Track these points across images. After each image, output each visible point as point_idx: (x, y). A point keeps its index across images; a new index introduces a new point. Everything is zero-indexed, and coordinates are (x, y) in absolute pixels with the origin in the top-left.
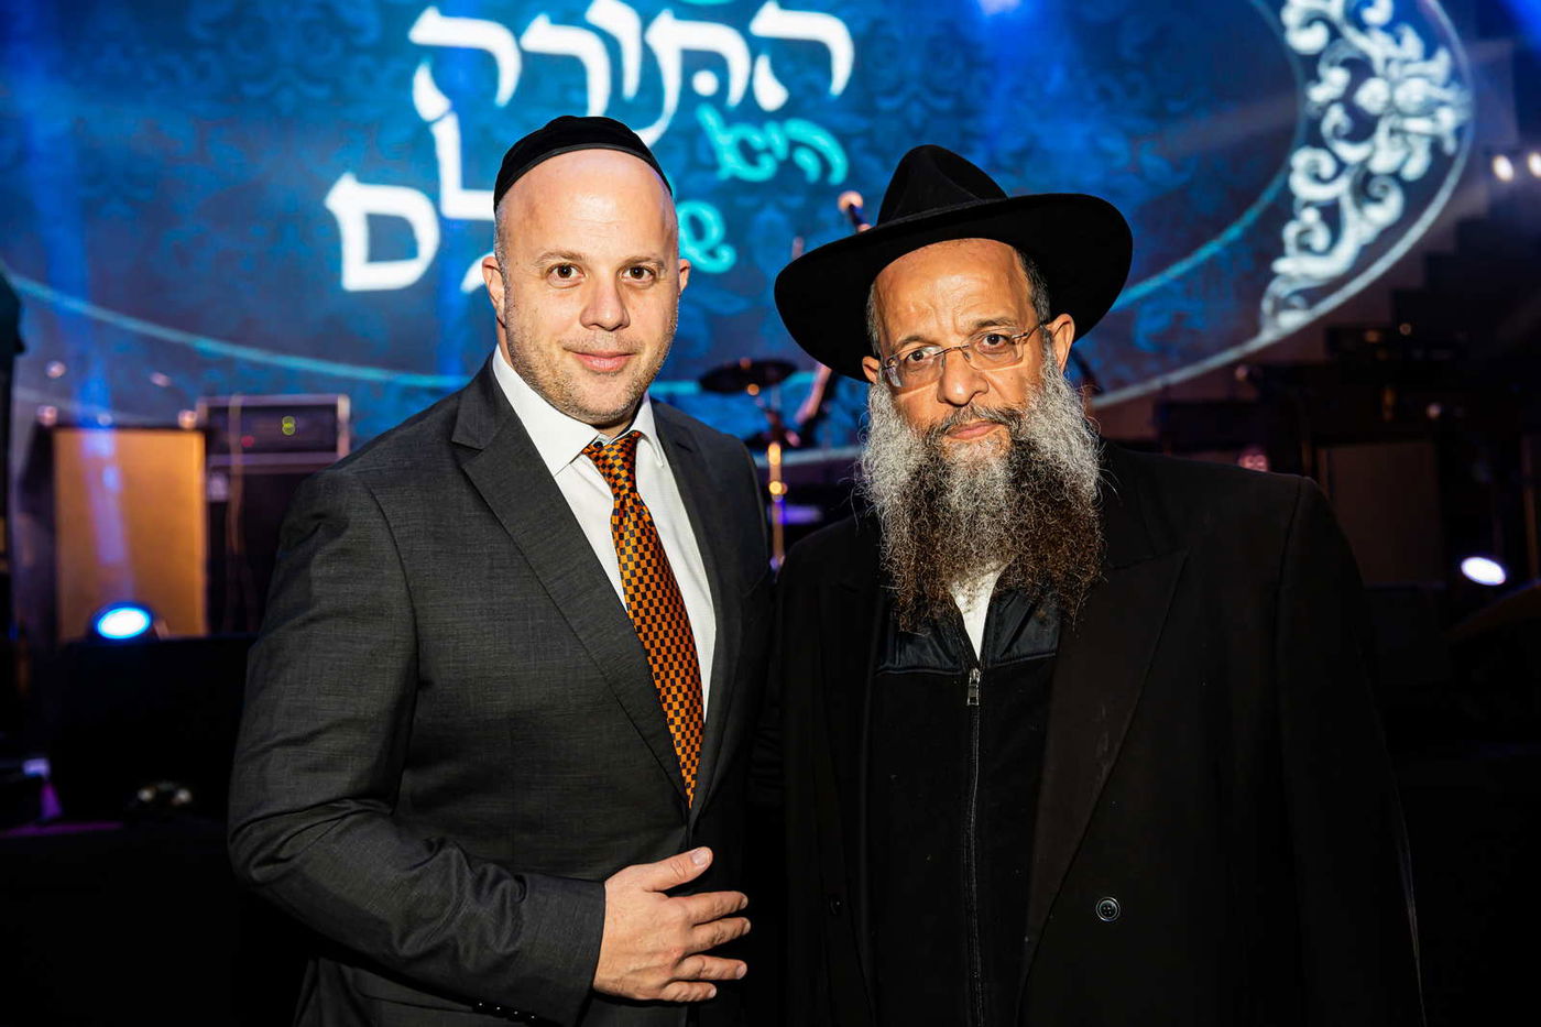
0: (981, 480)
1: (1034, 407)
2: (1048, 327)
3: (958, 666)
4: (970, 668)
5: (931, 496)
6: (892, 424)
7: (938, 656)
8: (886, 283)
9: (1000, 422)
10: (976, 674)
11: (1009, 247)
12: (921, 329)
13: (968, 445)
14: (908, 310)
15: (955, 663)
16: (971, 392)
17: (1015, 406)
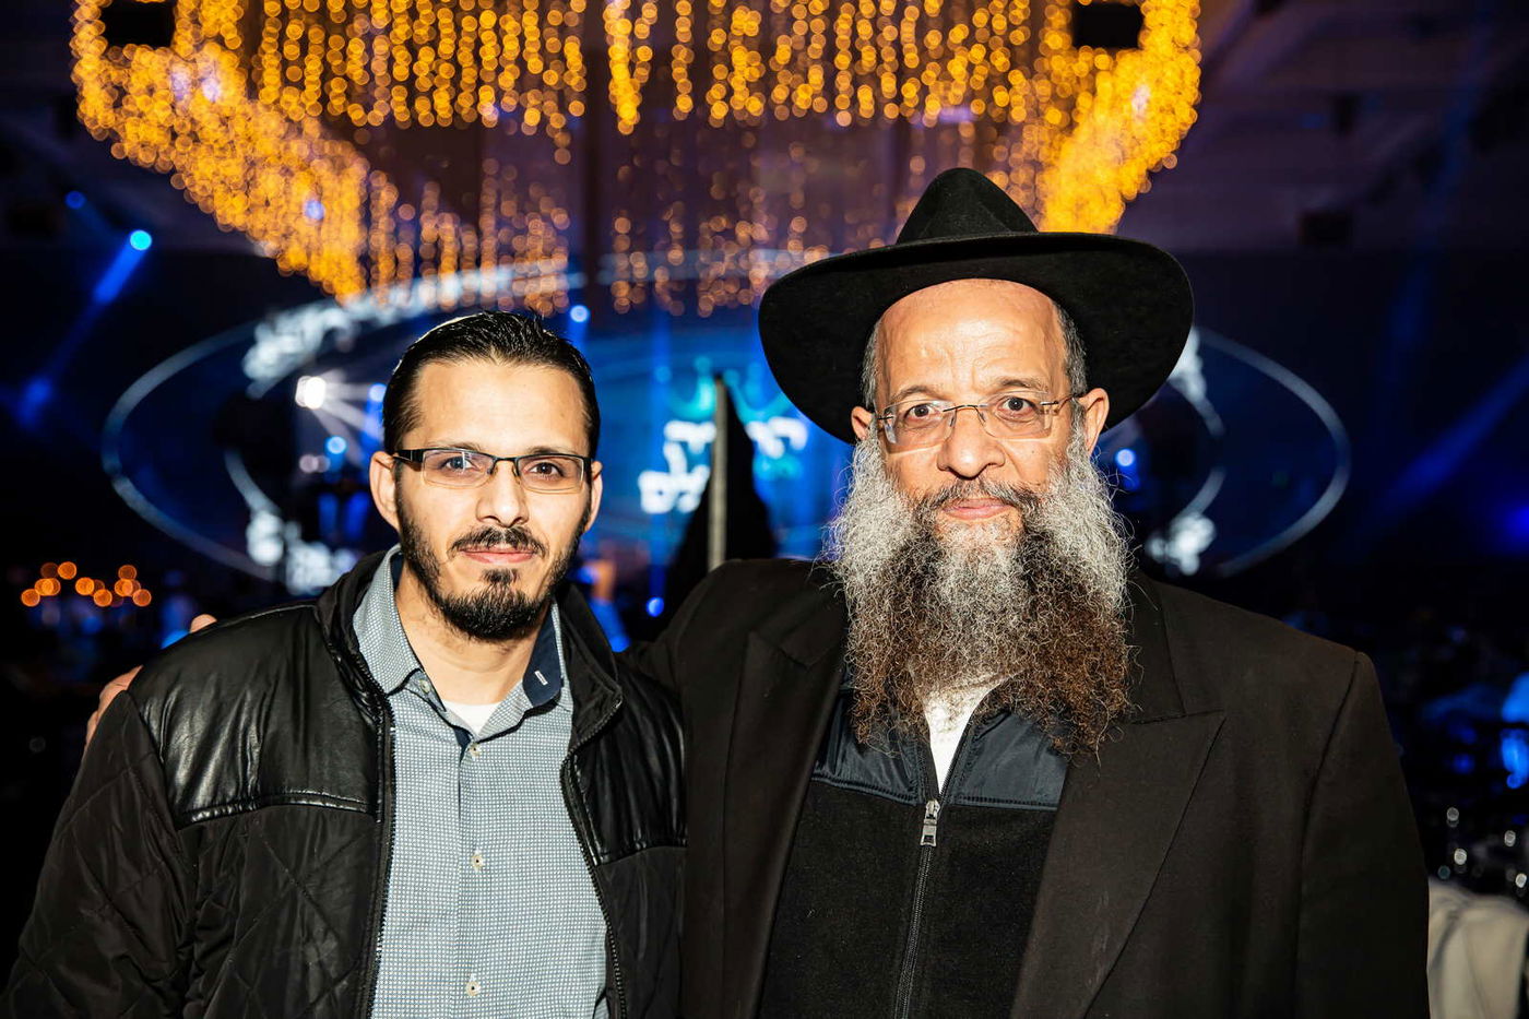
0: (983, 569)
1: (1055, 490)
2: (1082, 401)
3: (911, 794)
4: (929, 798)
5: (918, 581)
6: (879, 487)
7: (891, 776)
8: (896, 320)
9: (1012, 504)
10: (933, 807)
11: (1049, 300)
12: (930, 379)
13: (968, 526)
14: (918, 354)
15: (911, 789)
16: (982, 463)
17: (1032, 487)
